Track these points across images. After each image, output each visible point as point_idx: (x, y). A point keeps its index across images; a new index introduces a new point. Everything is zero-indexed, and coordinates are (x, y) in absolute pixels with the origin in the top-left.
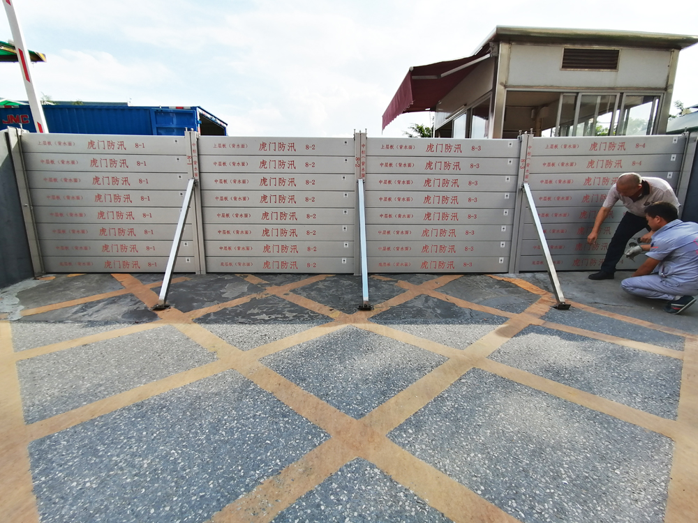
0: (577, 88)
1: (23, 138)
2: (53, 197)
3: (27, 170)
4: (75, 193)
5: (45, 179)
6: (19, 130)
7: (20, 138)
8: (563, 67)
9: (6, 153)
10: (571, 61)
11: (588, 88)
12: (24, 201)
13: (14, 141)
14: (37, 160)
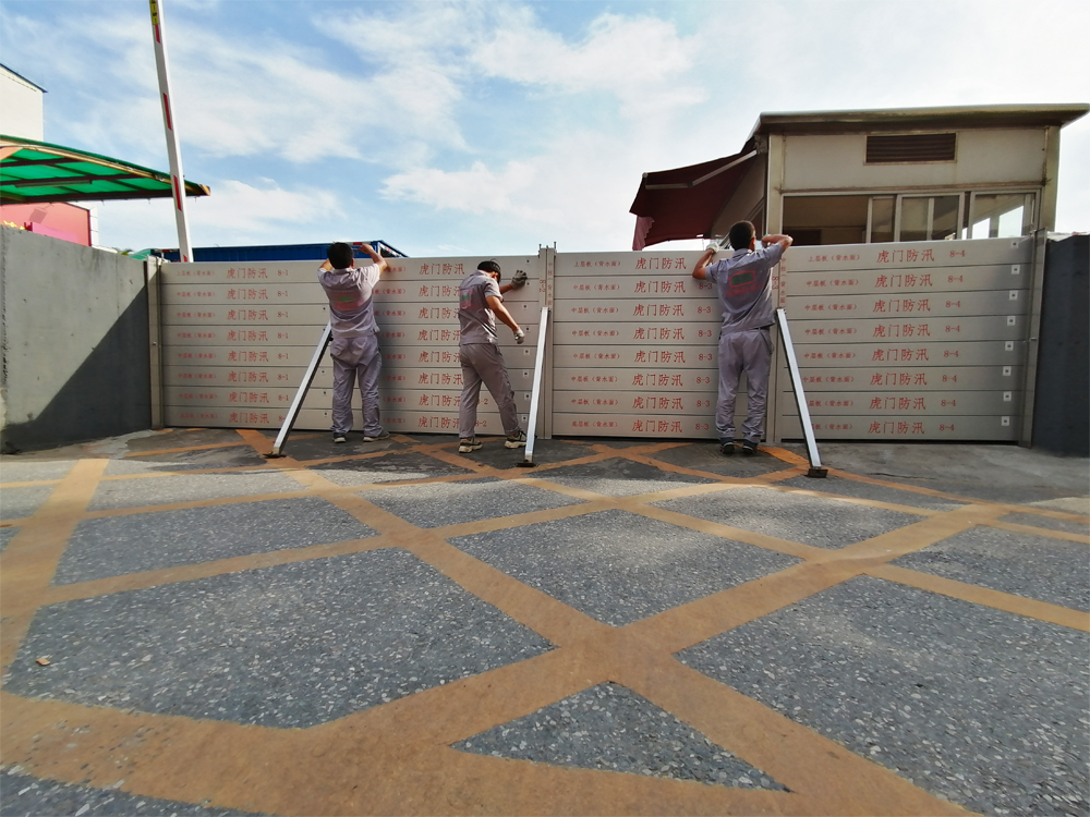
0: (893, 188)
1: (162, 269)
2: (184, 335)
3: (162, 303)
4: (208, 330)
5: (179, 314)
6: (160, 260)
7: (159, 269)
8: (868, 161)
9: (143, 285)
10: (878, 152)
11: (911, 188)
12: (154, 340)
13: (152, 271)
14: (173, 293)
